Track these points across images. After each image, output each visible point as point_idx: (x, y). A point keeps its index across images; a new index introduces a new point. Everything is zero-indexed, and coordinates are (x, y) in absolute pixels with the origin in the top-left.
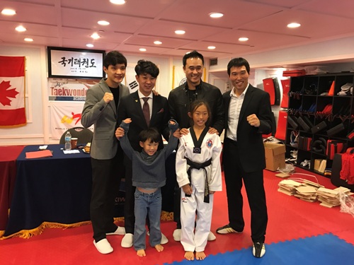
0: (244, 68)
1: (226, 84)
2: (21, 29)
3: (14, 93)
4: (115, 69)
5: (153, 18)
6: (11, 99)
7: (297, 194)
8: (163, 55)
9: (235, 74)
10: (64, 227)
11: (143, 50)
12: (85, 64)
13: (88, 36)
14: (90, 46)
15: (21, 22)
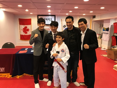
1: (99, 25)
2: (27, 10)
3: (28, 30)
5: (64, 4)
6: (27, 32)
8: (75, 15)
9: (80, 25)
11: (67, 14)
12: (49, 20)
13: (47, 11)
15: (27, 8)
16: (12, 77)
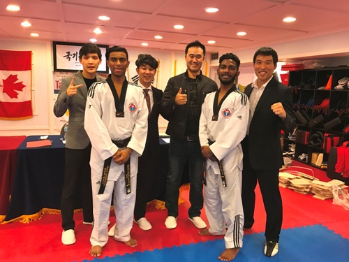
2: (26, 24)
3: (21, 86)
5: (151, 13)
6: (18, 92)
7: (291, 186)
8: (165, 50)
9: (260, 63)
11: (145, 44)
13: (90, 31)
14: (93, 41)
15: (25, 17)
16: (6, 220)
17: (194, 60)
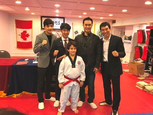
0: (107, 27)
4: (48, 27)
5: (77, 3)
7: (145, 89)
9: (103, 30)
10: (31, 94)
14: (57, 15)
15: (27, 6)
17: (88, 27)
